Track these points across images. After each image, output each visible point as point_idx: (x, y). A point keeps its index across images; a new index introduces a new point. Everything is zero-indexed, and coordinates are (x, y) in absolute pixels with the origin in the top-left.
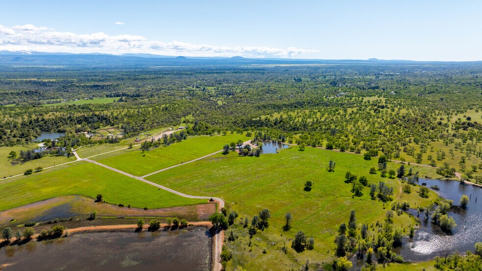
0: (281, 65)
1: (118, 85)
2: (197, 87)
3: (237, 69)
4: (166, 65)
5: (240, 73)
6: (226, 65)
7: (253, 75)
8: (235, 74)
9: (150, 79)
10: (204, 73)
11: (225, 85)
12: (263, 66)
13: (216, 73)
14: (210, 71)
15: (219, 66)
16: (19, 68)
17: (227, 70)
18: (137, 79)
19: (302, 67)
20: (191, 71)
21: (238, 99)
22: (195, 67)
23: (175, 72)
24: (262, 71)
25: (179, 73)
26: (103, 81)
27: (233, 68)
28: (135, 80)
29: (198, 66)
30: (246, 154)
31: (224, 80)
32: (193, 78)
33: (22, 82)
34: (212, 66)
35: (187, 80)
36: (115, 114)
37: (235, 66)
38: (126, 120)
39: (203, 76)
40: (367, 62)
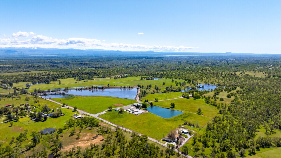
0: (174, 56)
1: (91, 64)
2: (129, 65)
3: (149, 57)
4: (111, 55)
5: (150, 59)
6: (143, 55)
7: (157, 60)
8: (148, 60)
9: (105, 61)
10: (132, 59)
11: (142, 64)
12: (164, 56)
13: (138, 59)
14: (135, 58)
15: (139, 56)
16: (35, 56)
17: (144, 58)
18: (99, 61)
19: (185, 57)
20: (124, 58)
21: (148, 69)
22: (127, 56)
23: (117, 58)
24: (162, 58)
25: (119, 59)
26: (82, 62)
27: (147, 57)
28: (98, 61)
29: (128, 56)
30: (148, 80)
31: (142, 62)
32: (126, 61)
33: (45, 62)
34: (136, 56)
35: (124, 62)
36: (99, 72)
37: (148, 56)
38: (103, 74)
39: (131, 60)
40: (225, 54)
